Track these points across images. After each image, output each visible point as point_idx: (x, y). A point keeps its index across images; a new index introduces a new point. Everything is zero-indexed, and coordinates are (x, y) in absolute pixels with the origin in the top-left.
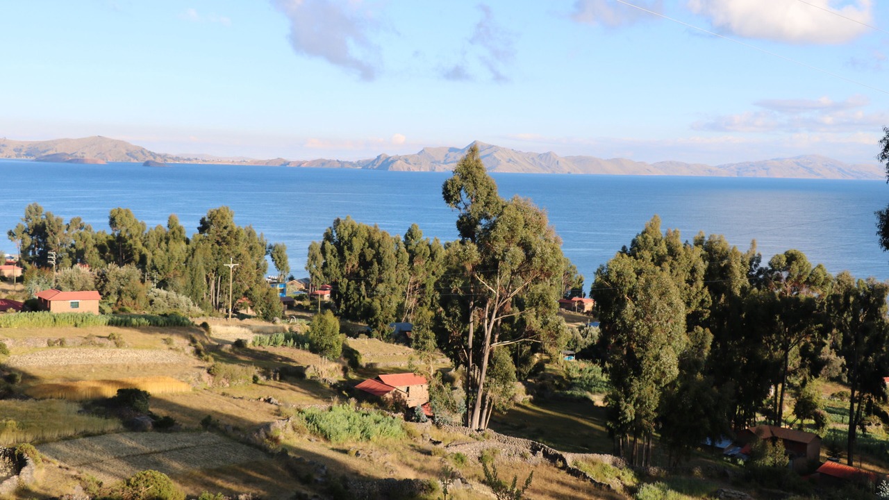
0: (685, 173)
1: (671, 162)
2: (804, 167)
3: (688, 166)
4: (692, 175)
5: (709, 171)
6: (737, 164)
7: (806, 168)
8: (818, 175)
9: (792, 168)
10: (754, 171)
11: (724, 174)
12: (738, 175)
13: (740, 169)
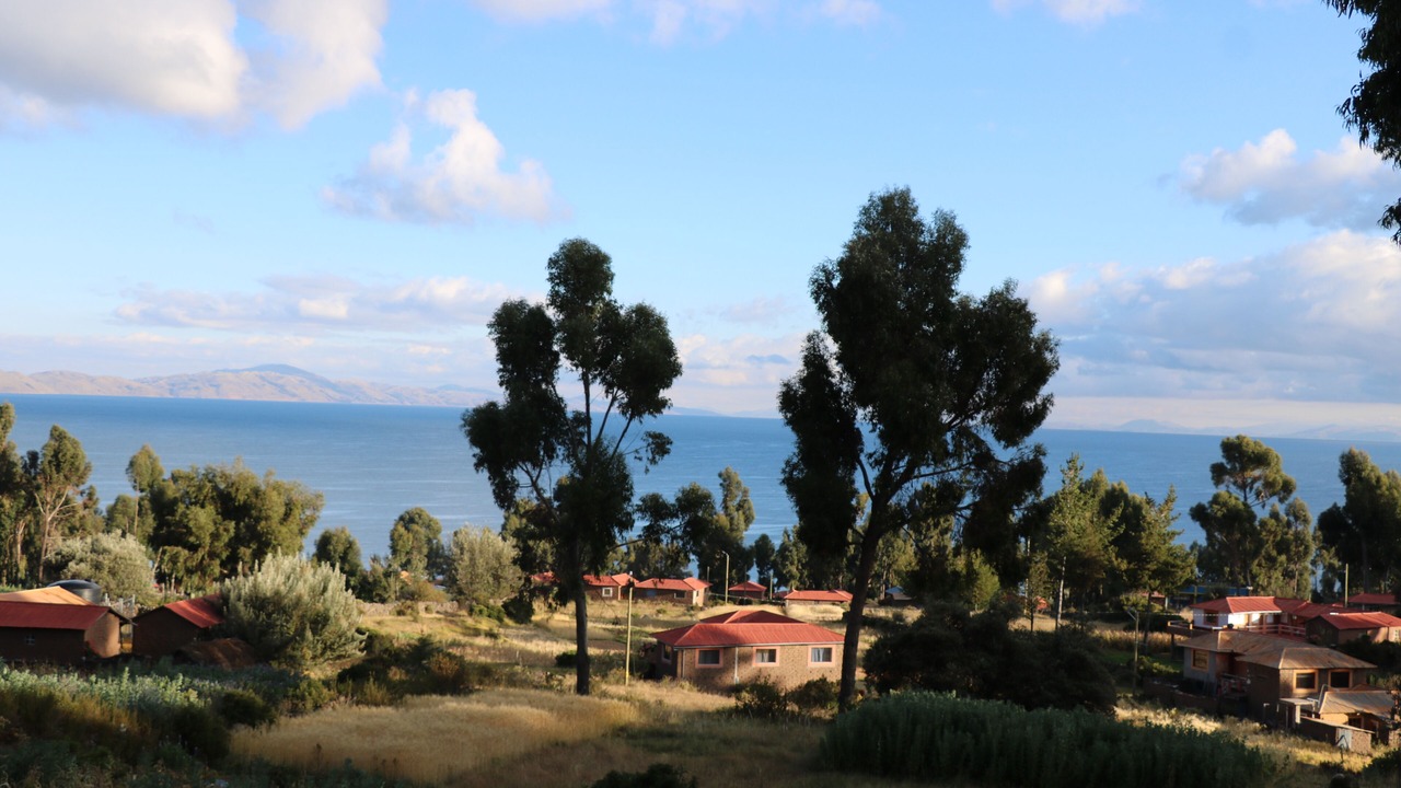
0: (88, 390)
1: (61, 373)
2: (271, 383)
3: (92, 380)
4: (99, 394)
5: (128, 387)
6: (169, 378)
7: (276, 385)
8: (294, 395)
9: (254, 385)
10: (196, 388)
11: (152, 393)
12: (171, 391)
13: (173, 385)
